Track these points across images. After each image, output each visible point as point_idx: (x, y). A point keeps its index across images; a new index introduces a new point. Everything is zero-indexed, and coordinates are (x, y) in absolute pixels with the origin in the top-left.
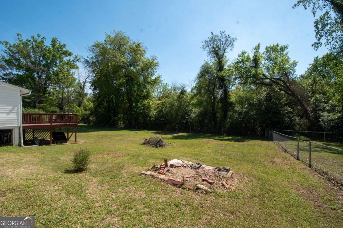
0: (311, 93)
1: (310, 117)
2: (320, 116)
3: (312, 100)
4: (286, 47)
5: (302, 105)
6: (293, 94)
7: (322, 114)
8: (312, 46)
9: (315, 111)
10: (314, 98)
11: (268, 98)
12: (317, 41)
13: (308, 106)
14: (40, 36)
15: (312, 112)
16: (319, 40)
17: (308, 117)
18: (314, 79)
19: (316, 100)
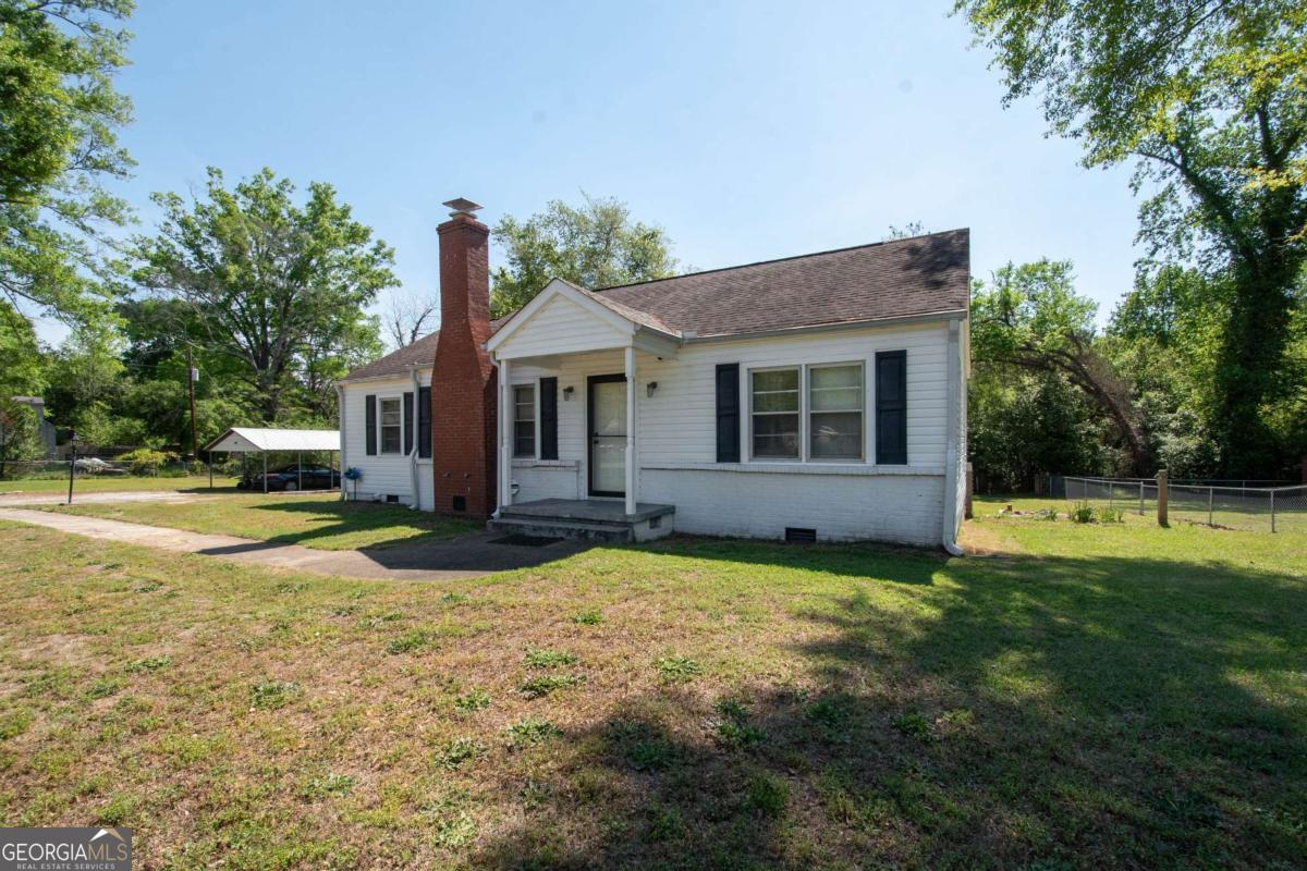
0: (1135, 385)
1: (1137, 445)
2: (1159, 444)
3: (1139, 404)
4: (1068, 266)
5: (1118, 418)
6: (1098, 392)
7: (1162, 438)
8: (1135, 265)
9: (1145, 430)
10: (1142, 401)
11: (1044, 401)
12: (1146, 256)
13: (1131, 418)
14: (272, 176)
15: (1140, 434)
16: (1153, 253)
17: (1132, 445)
18: (1142, 349)
19: (1149, 403)
